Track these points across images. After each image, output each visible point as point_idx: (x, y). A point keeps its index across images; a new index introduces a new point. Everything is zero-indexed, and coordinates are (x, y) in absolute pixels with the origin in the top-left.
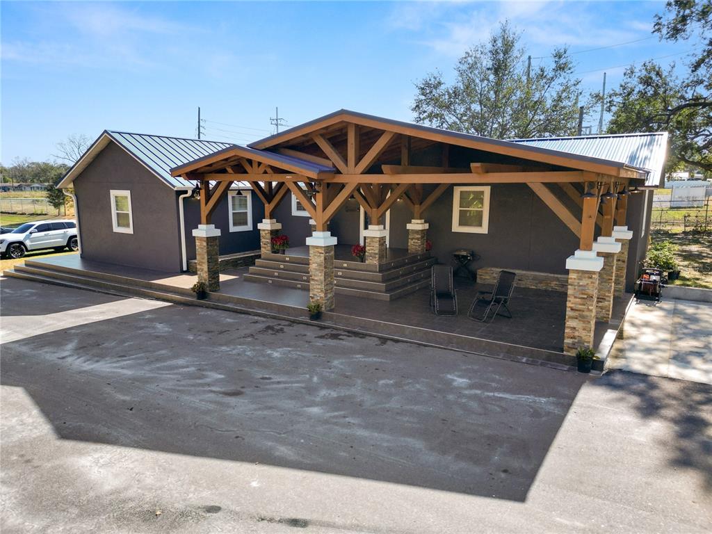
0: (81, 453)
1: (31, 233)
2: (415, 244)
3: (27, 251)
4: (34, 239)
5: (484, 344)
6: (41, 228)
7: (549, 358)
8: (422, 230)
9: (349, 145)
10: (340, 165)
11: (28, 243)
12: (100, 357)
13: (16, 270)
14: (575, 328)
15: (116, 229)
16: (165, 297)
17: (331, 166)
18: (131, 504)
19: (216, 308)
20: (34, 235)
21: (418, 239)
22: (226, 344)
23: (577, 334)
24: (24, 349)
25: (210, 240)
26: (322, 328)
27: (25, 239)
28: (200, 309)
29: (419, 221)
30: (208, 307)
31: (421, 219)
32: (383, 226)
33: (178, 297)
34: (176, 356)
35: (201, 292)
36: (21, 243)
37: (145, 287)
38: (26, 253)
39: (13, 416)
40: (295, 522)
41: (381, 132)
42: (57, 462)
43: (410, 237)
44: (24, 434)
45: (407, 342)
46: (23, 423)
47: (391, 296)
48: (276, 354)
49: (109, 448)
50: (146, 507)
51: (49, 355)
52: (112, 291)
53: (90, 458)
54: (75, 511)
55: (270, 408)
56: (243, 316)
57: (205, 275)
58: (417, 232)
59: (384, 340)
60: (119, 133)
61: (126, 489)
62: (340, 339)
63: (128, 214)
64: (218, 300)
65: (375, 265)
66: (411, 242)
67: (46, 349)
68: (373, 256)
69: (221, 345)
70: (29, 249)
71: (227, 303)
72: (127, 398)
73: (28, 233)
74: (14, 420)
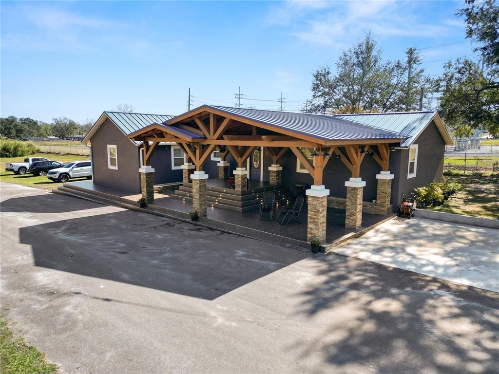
0: (39, 271)
1: (73, 168)
2: (273, 180)
3: (71, 178)
4: (74, 172)
5: (272, 236)
6: (79, 165)
7: (301, 245)
8: (277, 171)
9: (211, 123)
10: (207, 135)
11: (71, 174)
12: (73, 234)
13: (59, 189)
14: (312, 228)
15: (110, 167)
16: (126, 206)
17: (203, 135)
18: (47, 289)
19: (148, 213)
20: (74, 169)
21: (274, 176)
22: (138, 231)
23: (313, 232)
24: (40, 228)
25: (148, 174)
26: (196, 225)
27: (70, 171)
28: (140, 213)
29: (275, 166)
30: (145, 212)
31: (277, 164)
32: (245, 169)
33: (131, 206)
34: (109, 235)
35: (143, 204)
36: (67, 174)
37: (118, 200)
38: (70, 180)
39: (20, 256)
40: (107, 300)
41: (224, 118)
42: (28, 274)
43: (270, 175)
44: (21, 263)
45: (234, 234)
46: (23, 259)
47: (243, 209)
48: (160, 237)
49: (52, 270)
50: (52, 290)
51: (51, 232)
52: (101, 202)
53: (42, 273)
54: (25, 289)
55: (135, 259)
56: (159, 217)
57: (145, 194)
58: (274, 172)
59: (223, 232)
60: (112, 113)
61: (49, 284)
62: (201, 231)
63: (115, 159)
64: (151, 209)
65: (239, 191)
66: (271, 178)
67: (50, 229)
68: (238, 186)
69: (136, 231)
70: (71, 177)
71: (154, 210)
72: (73, 252)
73: (71, 168)
74: (20, 257)
